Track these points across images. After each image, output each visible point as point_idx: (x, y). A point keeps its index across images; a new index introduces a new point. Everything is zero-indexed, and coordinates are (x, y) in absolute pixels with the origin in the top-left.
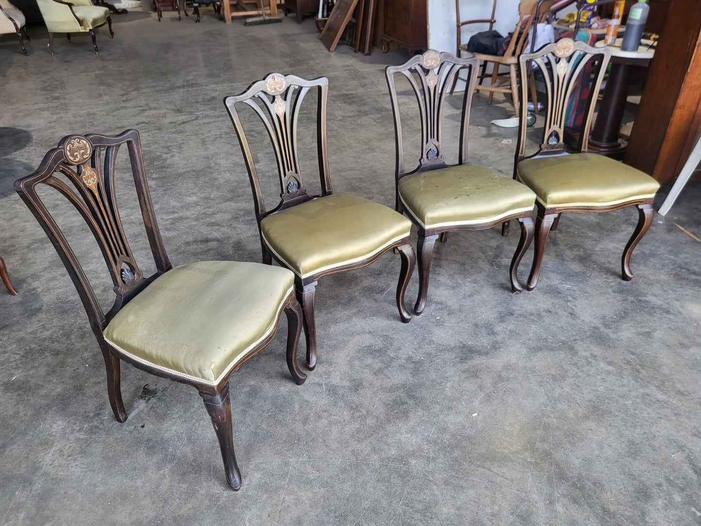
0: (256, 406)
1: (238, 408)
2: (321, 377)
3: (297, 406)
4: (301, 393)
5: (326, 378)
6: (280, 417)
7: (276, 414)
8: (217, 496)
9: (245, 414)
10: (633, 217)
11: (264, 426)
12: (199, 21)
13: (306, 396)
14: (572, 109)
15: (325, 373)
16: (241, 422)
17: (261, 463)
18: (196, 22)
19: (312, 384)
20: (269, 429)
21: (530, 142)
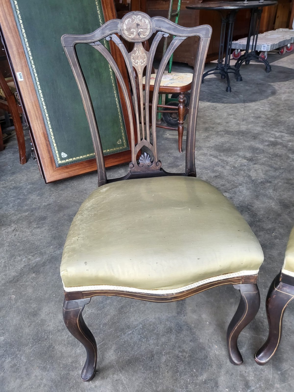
0: (182, 336)
1: (171, 322)
2: (259, 380)
3: (204, 377)
4: (223, 371)
5: (260, 387)
6: (181, 368)
7: (183, 361)
8: (78, 365)
9: (168, 332)
11: (164, 359)
13: (223, 379)
15: (267, 381)
16: (158, 335)
17: (122, 384)
19: (242, 376)
20: (163, 366)
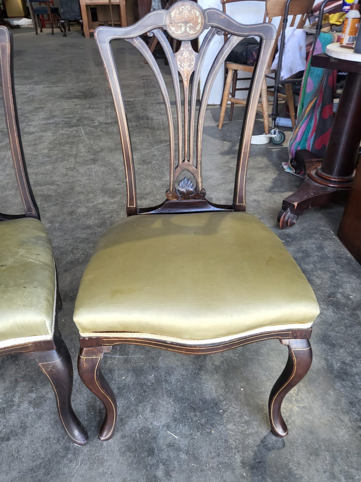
10: (341, 290)
12: (66, 36)
14: (311, 131)
18: (64, 36)
21: (269, 163)
